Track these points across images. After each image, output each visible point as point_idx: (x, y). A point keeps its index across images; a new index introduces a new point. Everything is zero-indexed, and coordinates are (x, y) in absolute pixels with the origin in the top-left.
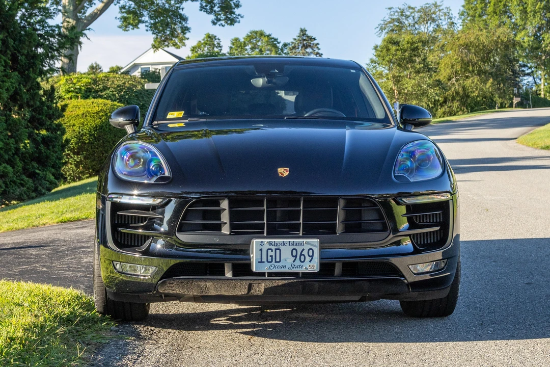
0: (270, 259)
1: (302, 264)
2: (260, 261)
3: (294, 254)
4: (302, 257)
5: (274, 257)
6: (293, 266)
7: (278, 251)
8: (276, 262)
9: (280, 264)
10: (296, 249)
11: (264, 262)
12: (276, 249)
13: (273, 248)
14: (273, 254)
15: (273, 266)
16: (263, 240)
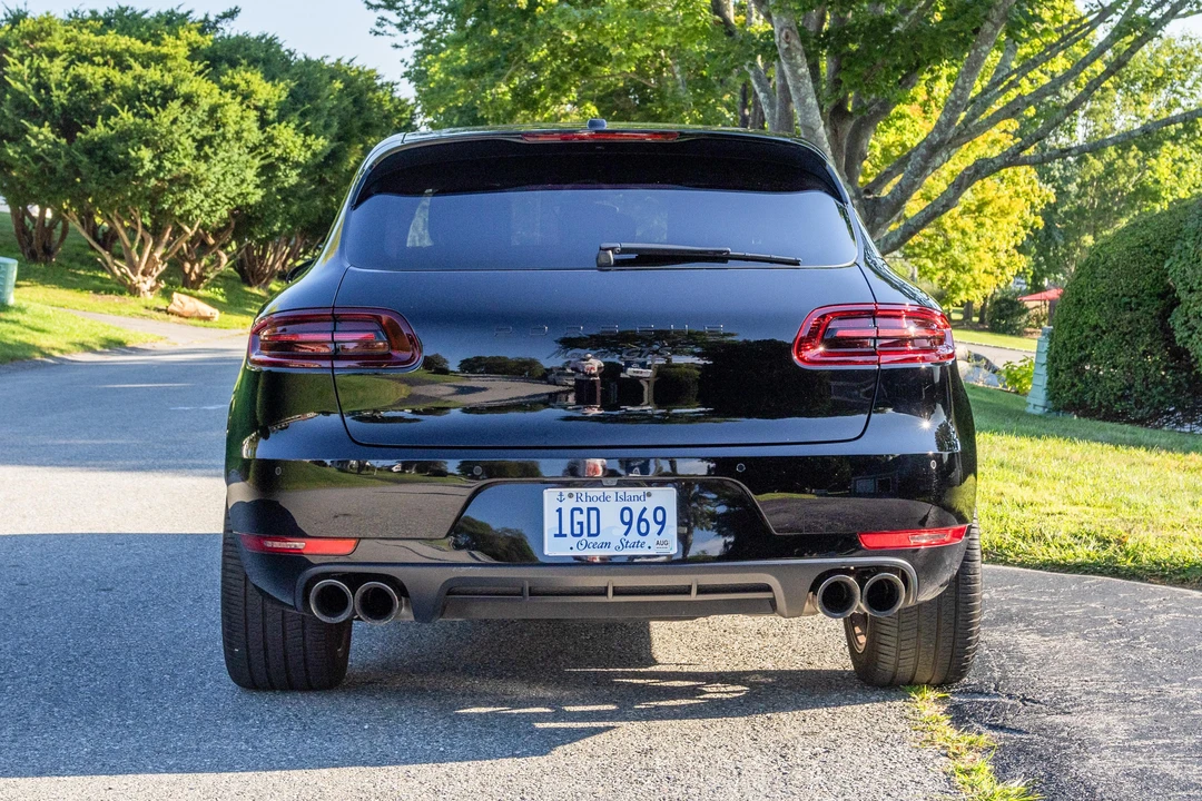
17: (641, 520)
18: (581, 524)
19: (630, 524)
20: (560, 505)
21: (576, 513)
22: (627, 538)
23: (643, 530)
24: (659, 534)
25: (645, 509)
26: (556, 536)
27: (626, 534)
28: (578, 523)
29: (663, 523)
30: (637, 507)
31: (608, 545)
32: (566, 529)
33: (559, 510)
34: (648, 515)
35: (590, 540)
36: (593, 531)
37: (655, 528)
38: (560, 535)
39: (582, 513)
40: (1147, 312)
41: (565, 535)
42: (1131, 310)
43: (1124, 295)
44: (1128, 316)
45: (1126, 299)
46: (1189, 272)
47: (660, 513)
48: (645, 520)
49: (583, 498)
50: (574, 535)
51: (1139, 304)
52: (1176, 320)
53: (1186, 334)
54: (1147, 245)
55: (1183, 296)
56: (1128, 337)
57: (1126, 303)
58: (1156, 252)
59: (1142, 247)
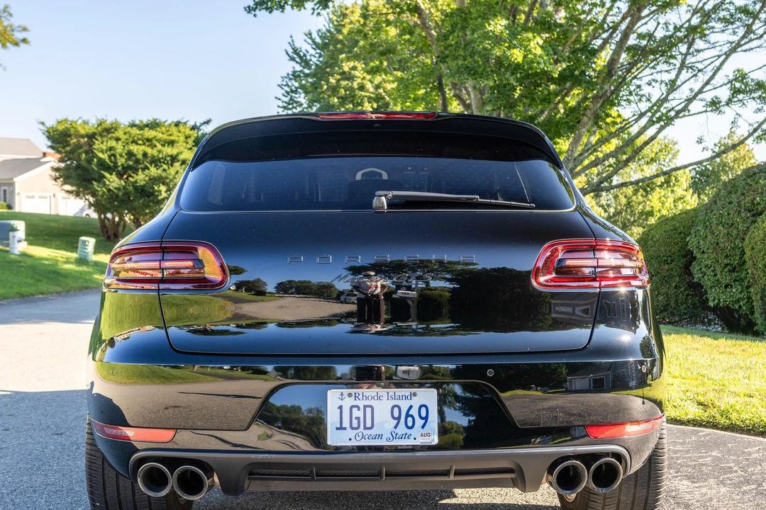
17: (408, 415)
18: (358, 418)
19: (399, 419)
20: (340, 403)
21: (355, 410)
22: (397, 431)
23: (410, 424)
24: (423, 427)
25: (411, 407)
26: (337, 429)
27: (395, 427)
28: (356, 418)
29: (426, 418)
30: (404, 405)
31: (380, 436)
32: (346, 424)
33: (341, 408)
34: (414, 412)
35: (367, 432)
36: (369, 424)
37: (419, 422)
38: (341, 428)
39: (359, 409)
40: (676, 265)
41: (345, 429)
42: (668, 263)
43: (664, 256)
44: (666, 267)
45: (665, 258)
46: (702, 242)
47: (423, 410)
48: (412, 416)
49: (361, 397)
50: (352, 428)
51: (672, 261)
52: (695, 268)
53: (701, 275)
54: (676, 230)
55: (698, 256)
56: (666, 278)
57: (665, 260)
58: (681, 233)
59: (673, 231)
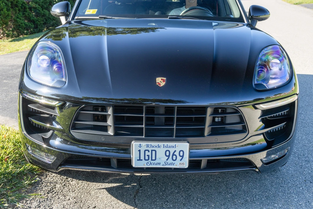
0: (147, 158)
1: (174, 162)
2: (139, 159)
3: (168, 154)
4: (174, 157)
5: (150, 156)
6: (166, 164)
7: (154, 152)
8: (152, 160)
9: (156, 162)
10: (168, 151)
11: (142, 160)
12: (152, 151)
13: (150, 149)
14: (150, 154)
15: (150, 163)
16: (141, 143)
